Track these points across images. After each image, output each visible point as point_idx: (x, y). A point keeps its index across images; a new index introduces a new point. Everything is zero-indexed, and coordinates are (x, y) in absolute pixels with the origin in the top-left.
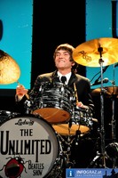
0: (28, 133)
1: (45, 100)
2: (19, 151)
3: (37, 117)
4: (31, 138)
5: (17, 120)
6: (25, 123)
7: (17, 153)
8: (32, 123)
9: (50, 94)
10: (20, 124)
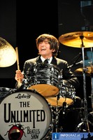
0: (26, 104)
2: (19, 120)
3: (33, 92)
4: (29, 109)
5: (17, 94)
6: (23, 96)
7: (18, 121)
8: (29, 97)
10: (19, 97)
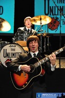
0: (14, 50)
1: (20, 38)
3: (17, 44)
8: (15, 46)
9: (22, 36)
10: (10, 46)
